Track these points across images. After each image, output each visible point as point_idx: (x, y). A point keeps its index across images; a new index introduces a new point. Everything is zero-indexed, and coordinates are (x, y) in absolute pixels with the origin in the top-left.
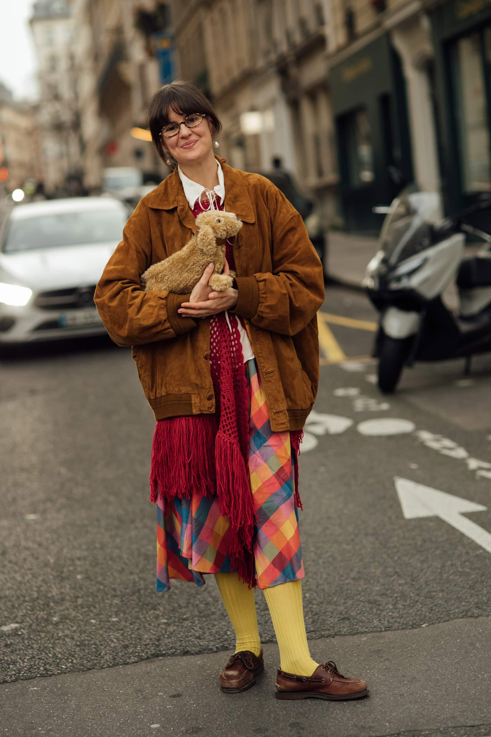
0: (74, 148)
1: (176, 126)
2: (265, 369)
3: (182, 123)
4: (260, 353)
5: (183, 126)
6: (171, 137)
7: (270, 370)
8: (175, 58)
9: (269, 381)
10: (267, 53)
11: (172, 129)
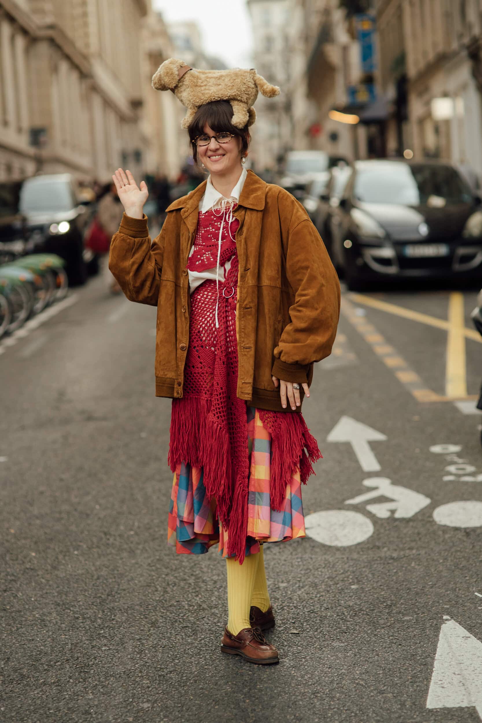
0: (286, 130)
1: (207, 138)
2: (244, 344)
3: (213, 137)
4: (243, 329)
5: (213, 140)
6: (201, 146)
7: (247, 346)
8: (376, 40)
9: (245, 355)
10: (461, 36)
11: (205, 140)
